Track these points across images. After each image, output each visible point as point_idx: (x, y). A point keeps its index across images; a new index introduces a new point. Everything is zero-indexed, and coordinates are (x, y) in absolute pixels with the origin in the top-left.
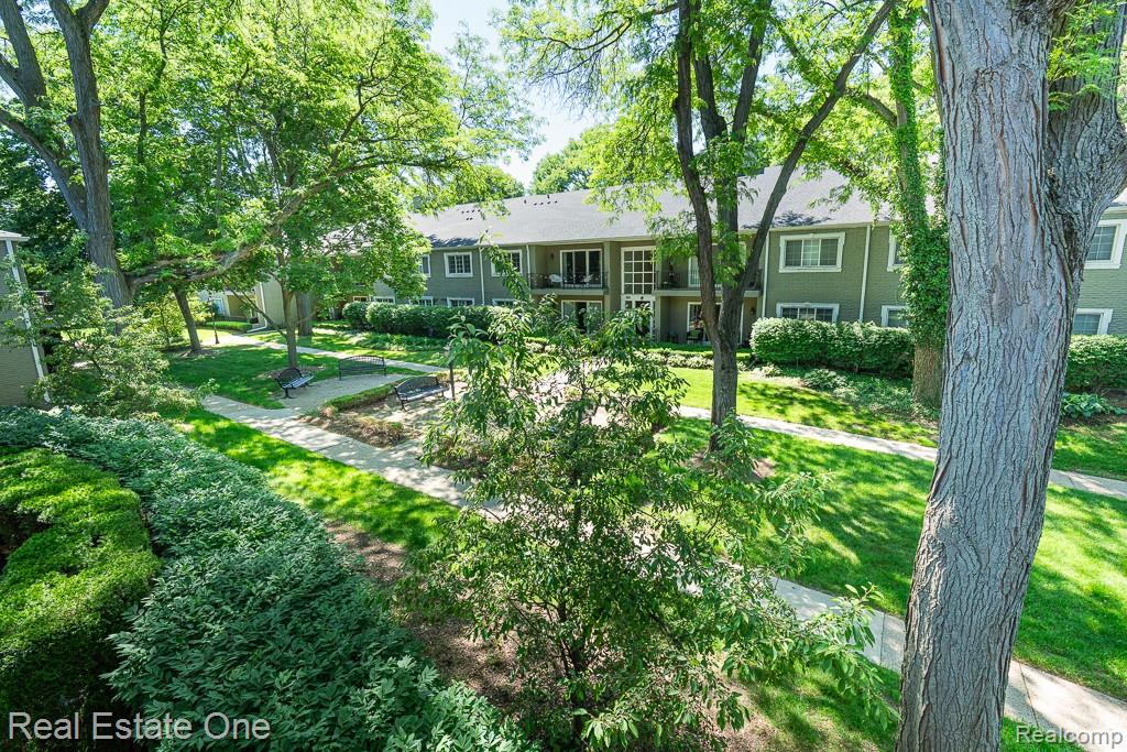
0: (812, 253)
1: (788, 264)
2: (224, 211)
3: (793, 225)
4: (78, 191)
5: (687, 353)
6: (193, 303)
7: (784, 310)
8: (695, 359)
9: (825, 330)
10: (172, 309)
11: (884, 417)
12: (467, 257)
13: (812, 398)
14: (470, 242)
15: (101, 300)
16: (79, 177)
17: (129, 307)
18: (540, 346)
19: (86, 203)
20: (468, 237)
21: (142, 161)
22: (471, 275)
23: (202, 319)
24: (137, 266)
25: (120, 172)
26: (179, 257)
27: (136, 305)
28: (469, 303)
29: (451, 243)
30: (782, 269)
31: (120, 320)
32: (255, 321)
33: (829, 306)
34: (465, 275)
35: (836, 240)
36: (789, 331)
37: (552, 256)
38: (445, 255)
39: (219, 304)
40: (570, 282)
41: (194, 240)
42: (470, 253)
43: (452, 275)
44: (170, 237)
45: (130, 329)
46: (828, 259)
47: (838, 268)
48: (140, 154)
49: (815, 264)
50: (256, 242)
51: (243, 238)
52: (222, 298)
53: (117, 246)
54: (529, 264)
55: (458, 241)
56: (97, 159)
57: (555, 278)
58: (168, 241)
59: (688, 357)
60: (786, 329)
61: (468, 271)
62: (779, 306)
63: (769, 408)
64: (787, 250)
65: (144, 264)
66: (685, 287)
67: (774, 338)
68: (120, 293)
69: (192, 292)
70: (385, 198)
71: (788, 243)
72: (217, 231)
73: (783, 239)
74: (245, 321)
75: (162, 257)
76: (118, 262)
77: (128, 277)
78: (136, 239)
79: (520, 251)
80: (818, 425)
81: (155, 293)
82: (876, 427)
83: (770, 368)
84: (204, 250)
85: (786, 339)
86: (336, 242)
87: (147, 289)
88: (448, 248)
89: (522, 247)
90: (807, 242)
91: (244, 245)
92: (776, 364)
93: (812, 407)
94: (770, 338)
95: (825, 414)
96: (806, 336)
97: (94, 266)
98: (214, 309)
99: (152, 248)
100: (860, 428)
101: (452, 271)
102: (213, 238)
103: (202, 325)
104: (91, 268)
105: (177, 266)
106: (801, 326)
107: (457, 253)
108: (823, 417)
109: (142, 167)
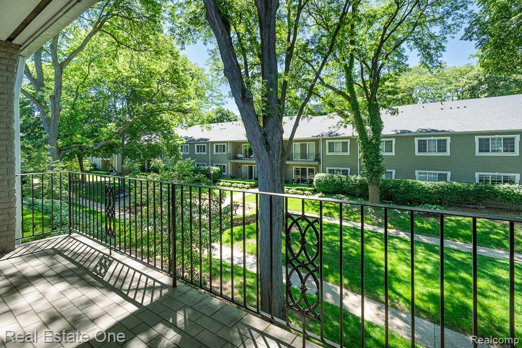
0: (339, 147)
1: (330, 151)
2: (101, 127)
3: (330, 136)
4: (48, 120)
5: (289, 187)
6: (86, 163)
7: (330, 170)
8: (291, 190)
9: (341, 178)
10: (76, 165)
11: (357, 214)
12: (204, 146)
13: (332, 206)
14: (206, 140)
15: (49, 158)
16: (50, 114)
17: (58, 161)
18: (230, 184)
19: (50, 124)
20: (206, 138)
21: (73, 109)
22: (205, 153)
23: (88, 169)
24: (64, 146)
25: (65, 111)
26: (81, 144)
27: (61, 160)
28: (204, 165)
29: (198, 140)
30: (328, 153)
31: (54, 165)
32: (112, 171)
33: (346, 169)
34: (203, 153)
35: (347, 142)
36: (328, 179)
37: (239, 146)
38: (196, 145)
39: (98, 164)
40: (246, 157)
41: (88, 137)
42: (206, 144)
43: (198, 153)
44: (79, 136)
45: (57, 169)
46: (345, 150)
47: (348, 153)
48: (73, 107)
49: (340, 152)
50: (110, 138)
51: (106, 136)
52: (98, 161)
53: (58, 138)
54: (229, 150)
55: (202, 139)
56: (57, 108)
57: (240, 156)
58: (78, 137)
59: (289, 189)
60: (326, 178)
61: (204, 152)
62: (327, 168)
63: (313, 209)
64: (329, 146)
65: (67, 146)
66: (292, 160)
67: (322, 181)
68: (56, 156)
69: (86, 158)
70: (167, 122)
71: (329, 143)
72: (97, 134)
73: (327, 141)
74: (107, 171)
75: (74, 143)
76: (57, 145)
77: (60, 150)
78: (66, 136)
79: (226, 144)
80: (330, 216)
81: (70, 157)
82: (352, 217)
83: (320, 194)
84: (91, 141)
85: (326, 182)
86: (147, 138)
87: (67, 156)
88: (197, 142)
89: (226, 142)
90: (336, 143)
91: (106, 139)
92: (323, 192)
93: (330, 209)
94: (320, 181)
95: (334, 212)
96: (334, 181)
97: (49, 146)
98: (94, 165)
99: (71, 140)
100: (346, 218)
101: (198, 152)
102: (95, 136)
103: (88, 172)
104: (47, 146)
105: (80, 147)
106: (332, 176)
107: (200, 144)
108: (333, 213)
109: (73, 111)
